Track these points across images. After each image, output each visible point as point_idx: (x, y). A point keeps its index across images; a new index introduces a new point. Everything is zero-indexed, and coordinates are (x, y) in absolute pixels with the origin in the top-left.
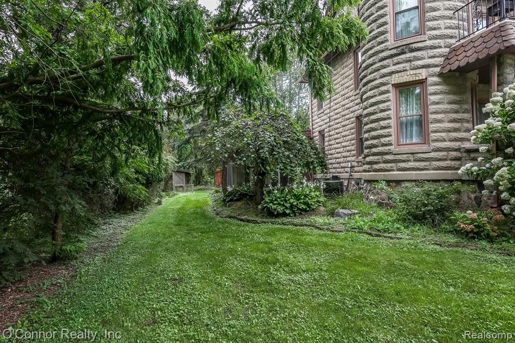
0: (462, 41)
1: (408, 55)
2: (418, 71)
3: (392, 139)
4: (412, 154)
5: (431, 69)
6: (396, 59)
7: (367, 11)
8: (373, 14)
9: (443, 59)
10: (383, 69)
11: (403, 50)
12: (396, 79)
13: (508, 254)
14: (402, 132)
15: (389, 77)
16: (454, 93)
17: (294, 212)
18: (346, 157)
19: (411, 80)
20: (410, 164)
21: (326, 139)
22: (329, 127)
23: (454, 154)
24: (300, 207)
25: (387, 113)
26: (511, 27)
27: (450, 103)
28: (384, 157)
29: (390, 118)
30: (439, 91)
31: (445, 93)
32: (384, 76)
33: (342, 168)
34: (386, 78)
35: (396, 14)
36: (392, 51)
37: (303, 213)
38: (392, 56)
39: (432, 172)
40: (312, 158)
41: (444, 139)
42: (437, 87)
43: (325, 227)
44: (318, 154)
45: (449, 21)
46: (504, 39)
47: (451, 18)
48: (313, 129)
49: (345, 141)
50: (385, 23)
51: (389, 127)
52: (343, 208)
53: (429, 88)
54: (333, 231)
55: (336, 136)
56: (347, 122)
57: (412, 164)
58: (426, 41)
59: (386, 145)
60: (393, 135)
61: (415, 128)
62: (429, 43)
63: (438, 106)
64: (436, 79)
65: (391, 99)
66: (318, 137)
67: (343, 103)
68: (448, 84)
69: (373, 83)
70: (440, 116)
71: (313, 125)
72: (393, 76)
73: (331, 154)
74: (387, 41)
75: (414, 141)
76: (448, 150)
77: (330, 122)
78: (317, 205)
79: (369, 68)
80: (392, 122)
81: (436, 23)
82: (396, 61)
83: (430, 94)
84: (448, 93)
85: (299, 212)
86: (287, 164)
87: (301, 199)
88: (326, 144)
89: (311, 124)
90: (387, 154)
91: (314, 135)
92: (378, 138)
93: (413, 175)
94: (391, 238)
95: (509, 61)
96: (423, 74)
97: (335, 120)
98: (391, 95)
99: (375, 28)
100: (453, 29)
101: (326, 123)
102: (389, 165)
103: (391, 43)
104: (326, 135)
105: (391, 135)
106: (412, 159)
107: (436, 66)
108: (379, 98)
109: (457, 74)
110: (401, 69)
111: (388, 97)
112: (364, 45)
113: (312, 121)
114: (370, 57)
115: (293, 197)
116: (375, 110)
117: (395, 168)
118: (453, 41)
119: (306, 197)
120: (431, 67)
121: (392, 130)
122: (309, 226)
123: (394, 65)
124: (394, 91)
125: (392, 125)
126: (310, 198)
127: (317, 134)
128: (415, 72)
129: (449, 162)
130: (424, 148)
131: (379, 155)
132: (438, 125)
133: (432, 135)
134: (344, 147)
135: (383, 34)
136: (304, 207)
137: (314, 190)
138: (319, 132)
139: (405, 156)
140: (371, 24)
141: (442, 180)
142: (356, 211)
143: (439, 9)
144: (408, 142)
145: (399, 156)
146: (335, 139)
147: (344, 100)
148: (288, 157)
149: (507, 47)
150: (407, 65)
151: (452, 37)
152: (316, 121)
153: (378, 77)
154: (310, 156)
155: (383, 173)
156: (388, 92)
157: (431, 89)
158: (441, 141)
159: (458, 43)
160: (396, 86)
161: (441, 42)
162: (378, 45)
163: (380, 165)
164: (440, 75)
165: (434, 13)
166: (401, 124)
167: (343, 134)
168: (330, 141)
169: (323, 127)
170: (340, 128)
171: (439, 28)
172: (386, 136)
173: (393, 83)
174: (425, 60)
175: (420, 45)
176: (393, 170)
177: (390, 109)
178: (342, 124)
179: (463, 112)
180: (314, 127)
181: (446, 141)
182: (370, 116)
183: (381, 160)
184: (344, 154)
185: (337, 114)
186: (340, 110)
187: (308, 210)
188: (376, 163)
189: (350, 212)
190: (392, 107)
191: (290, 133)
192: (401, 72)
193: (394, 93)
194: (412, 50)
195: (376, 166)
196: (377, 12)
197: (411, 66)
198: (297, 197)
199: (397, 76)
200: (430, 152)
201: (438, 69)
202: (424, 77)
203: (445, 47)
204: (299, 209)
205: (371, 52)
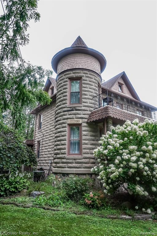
0: (96, 110)
1: (75, 112)
2: (78, 120)
3: (66, 151)
4: (74, 159)
5: (84, 120)
6: (70, 112)
7: (59, 88)
8: (62, 90)
9: (88, 116)
10: (64, 116)
11: (73, 109)
12: (69, 121)
13: (102, 217)
14: (71, 148)
15: (67, 120)
16: (93, 132)
17: (6, 194)
18: (49, 157)
19: (75, 123)
20: (74, 164)
21: (41, 146)
22: (43, 139)
23: (92, 160)
24: (11, 190)
25: (65, 137)
26: (110, 108)
27: (91, 136)
28: (62, 160)
29: (66, 140)
30: (87, 130)
31: (89, 131)
32: (64, 119)
33: (47, 163)
34: (65, 120)
35: (71, 93)
36: (68, 108)
37: (13, 194)
38: (68, 111)
39: (83, 169)
40: (26, 158)
41: (88, 153)
42: (86, 128)
43: (21, 204)
44: (32, 155)
45: (91, 101)
46: (107, 113)
47: (92, 100)
48: (35, 140)
49: (49, 148)
50: (66, 96)
51: (65, 145)
52: (36, 190)
53: (83, 128)
54: (24, 207)
55: (45, 145)
56: (51, 138)
57: (74, 165)
58: (82, 107)
59: (63, 154)
60: (67, 148)
61: (77, 146)
62: (83, 108)
63: (86, 137)
64: (85, 124)
65: (67, 131)
66: (37, 144)
67: (50, 128)
68: (90, 127)
69: (60, 122)
70: (86, 142)
71: (35, 137)
72: (68, 120)
73: (42, 155)
74: (66, 103)
75: (76, 152)
76: (90, 158)
77: (43, 137)
78: (22, 188)
79: (58, 114)
80: (66, 142)
81: (86, 100)
82: (69, 113)
83: (83, 131)
84: (90, 131)
85: (10, 193)
86: (8, 162)
87: (13, 185)
88: (40, 149)
89: (34, 136)
90: (63, 158)
91: (35, 143)
92: (60, 150)
93: (74, 170)
94: (54, 210)
95: (110, 122)
96: (80, 121)
97: (46, 136)
98: (67, 129)
99: (62, 96)
100: (92, 104)
101: (41, 137)
102: (64, 165)
103: (68, 105)
104: (41, 143)
105: (65, 149)
106: (74, 162)
107: (86, 119)
108: (62, 129)
109: (94, 123)
110: (72, 117)
111: (65, 130)
112: (57, 103)
113: (35, 135)
114: (59, 109)
115: (8, 184)
116: (59, 135)
117: (66, 167)
118: (92, 109)
119: (17, 183)
120: (84, 119)
121: (66, 146)
122: (12, 204)
123: (69, 115)
124: (69, 127)
125: (66, 144)
126: (19, 184)
127: (36, 142)
128: (77, 120)
129: (90, 164)
130: (80, 156)
131: (60, 159)
132: (86, 146)
133: (83, 150)
134: (48, 151)
135: (65, 100)
136: (13, 190)
137: (23, 178)
138: (38, 141)
139: (71, 160)
140: (60, 94)
141: (87, 174)
142: (43, 192)
143: (87, 95)
144: (74, 153)
145: (69, 160)
146: (45, 146)
147: (51, 126)
148: (10, 157)
149: (108, 116)
150: (74, 116)
151: (92, 107)
152: (37, 135)
153: (62, 119)
154: (25, 157)
155: (61, 169)
156: (65, 127)
157: (84, 129)
158: (87, 154)
159: (94, 110)
160: (69, 125)
161: (88, 109)
162: (63, 105)
163: (60, 164)
164: (87, 123)
165: (85, 96)
166: (71, 143)
167: (49, 144)
168: (42, 147)
169: (40, 139)
170: (48, 141)
171: (87, 103)
172: (63, 149)
173: (68, 123)
174: (81, 115)
175: (79, 108)
176: (66, 168)
177: (66, 136)
178: (49, 139)
179: (96, 141)
180: (35, 138)
181: (89, 154)
182: (57, 137)
183: (60, 162)
184: (48, 155)
185: (47, 133)
186: (48, 131)
187: (16, 192)
188: (58, 163)
189: (39, 193)
190: (67, 135)
191: (13, 143)
192: (71, 118)
193: (68, 128)
194: (77, 110)
195: (58, 165)
196: (63, 90)
197: (75, 117)
198: (11, 183)
199: (70, 120)
200: (82, 159)
201: (86, 120)
202: (81, 123)
203: (89, 111)
204: (10, 191)
205: (60, 107)
